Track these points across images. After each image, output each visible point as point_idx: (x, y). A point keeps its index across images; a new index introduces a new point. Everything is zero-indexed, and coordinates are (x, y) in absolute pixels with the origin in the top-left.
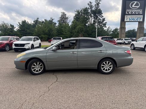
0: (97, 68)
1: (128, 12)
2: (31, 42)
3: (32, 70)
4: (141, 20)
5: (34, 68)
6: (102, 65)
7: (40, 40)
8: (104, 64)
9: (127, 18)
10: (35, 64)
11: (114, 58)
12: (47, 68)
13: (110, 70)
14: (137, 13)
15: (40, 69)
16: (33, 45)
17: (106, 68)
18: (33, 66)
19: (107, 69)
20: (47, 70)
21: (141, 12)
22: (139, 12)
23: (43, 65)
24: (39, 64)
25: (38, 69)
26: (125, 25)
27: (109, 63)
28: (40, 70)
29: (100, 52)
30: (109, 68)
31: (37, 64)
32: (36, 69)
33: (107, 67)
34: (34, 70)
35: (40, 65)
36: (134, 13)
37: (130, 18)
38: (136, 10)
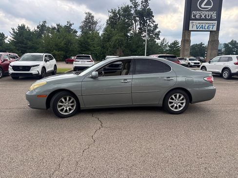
0: (161, 105)
1: (195, 16)
2: (42, 63)
3: (59, 109)
4: (215, 29)
5: (61, 106)
6: (170, 100)
7: (54, 60)
8: (172, 99)
9: (193, 25)
10: (63, 100)
11: (188, 89)
12: (82, 107)
13: (182, 108)
14: (208, 16)
15: (70, 107)
16: (44, 68)
17: (175, 105)
18: (60, 104)
19: (178, 106)
20: (83, 109)
21: (214, 15)
22: (211, 15)
23: (75, 101)
24: (69, 100)
25: (68, 109)
26: (189, 36)
27: (180, 97)
28: (70, 110)
29: (168, 80)
30: (180, 104)
31: (66, 100)
32: (65, 109)
33: (177, 103)
34: (62, 110)
35: (71, 101)
36: (203, 16)
37: (198, 25)
38: (206, 13)
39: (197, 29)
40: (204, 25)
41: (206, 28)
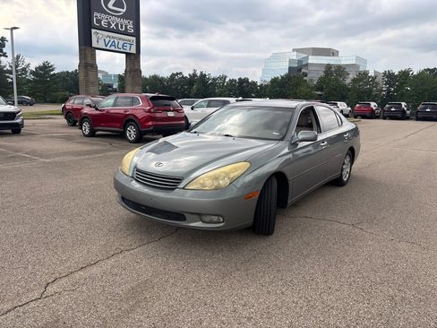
1: (99, 21)
4: (133, 50)
9: (98, 38)
14: (122, 27)
19: (346, 173)
21: (130, 27)
22: (126, 26)
26: (93, 57)
30: (347, 170)
36: (113, 25)
37: (107, 40)
38: (118, 20)
39: (106, 46)
40: (116, 41)
41: (120, 46)
